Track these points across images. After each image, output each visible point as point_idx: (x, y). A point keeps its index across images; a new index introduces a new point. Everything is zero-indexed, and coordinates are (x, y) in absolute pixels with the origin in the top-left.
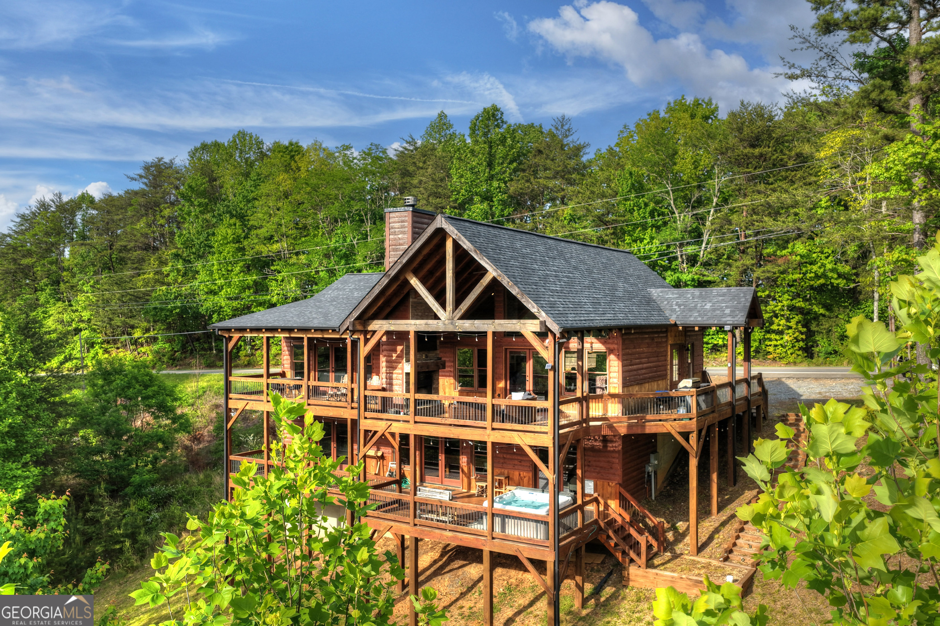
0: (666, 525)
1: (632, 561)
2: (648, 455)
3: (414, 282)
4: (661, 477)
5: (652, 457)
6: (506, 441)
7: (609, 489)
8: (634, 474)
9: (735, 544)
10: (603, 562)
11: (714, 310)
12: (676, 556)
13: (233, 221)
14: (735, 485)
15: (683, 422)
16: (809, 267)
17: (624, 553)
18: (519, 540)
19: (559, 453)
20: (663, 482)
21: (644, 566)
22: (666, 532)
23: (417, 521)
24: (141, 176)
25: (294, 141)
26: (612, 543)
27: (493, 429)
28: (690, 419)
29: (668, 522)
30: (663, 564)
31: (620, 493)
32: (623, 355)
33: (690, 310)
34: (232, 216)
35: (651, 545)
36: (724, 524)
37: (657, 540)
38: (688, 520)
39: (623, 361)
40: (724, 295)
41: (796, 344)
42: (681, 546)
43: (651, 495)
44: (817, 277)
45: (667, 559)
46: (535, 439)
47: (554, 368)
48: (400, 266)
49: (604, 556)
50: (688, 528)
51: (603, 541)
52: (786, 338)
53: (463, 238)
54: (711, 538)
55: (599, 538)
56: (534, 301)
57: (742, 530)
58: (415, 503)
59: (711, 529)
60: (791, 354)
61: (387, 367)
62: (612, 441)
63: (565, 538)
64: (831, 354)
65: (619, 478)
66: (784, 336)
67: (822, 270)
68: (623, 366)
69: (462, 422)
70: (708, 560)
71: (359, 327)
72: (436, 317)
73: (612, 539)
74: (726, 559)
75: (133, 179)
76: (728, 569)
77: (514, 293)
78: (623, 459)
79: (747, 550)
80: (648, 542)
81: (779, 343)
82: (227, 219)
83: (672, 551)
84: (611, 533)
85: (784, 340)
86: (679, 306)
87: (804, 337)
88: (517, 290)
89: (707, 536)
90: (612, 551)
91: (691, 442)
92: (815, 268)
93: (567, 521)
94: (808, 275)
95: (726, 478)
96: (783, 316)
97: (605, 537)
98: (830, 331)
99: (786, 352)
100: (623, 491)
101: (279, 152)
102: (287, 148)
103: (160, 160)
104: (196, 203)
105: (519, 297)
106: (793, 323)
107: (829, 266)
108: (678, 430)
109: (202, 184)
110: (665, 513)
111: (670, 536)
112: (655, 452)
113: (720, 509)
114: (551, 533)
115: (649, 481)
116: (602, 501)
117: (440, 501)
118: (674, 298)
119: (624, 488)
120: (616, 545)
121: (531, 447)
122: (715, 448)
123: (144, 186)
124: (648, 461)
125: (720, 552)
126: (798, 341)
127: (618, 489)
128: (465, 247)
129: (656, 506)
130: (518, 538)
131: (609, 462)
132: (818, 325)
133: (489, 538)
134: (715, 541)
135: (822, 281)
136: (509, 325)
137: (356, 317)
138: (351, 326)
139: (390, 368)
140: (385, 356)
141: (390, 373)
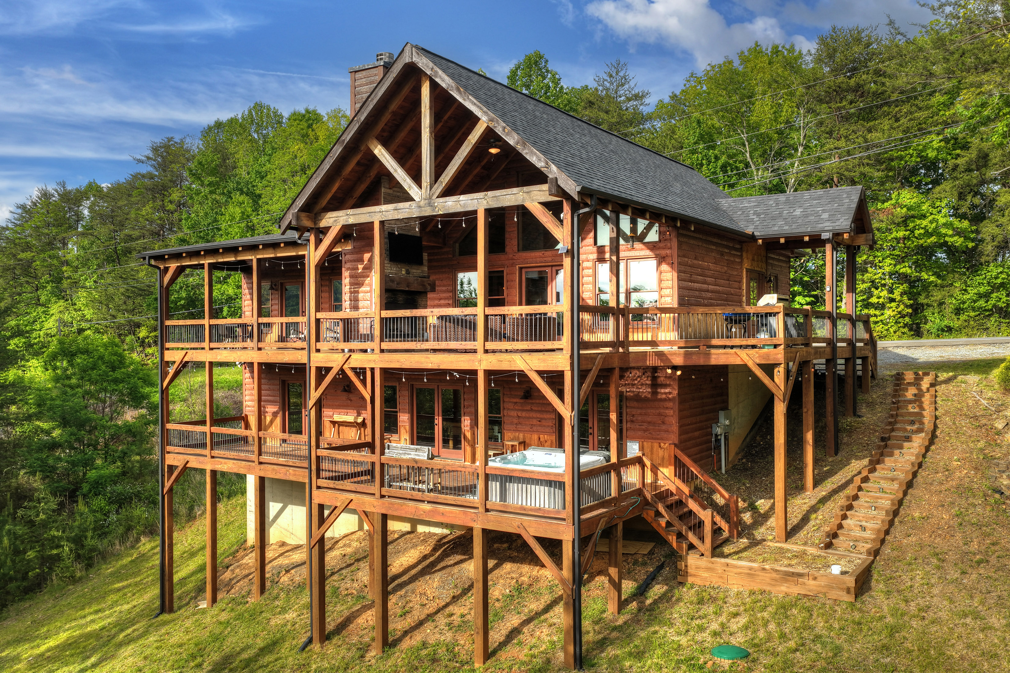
0: (741, 504)
1: (691, 547)
2: (716, 411)
3: (380, 152)
4: (734, 446)
5: (722, 414)
6: (505, 366)
7: (661, 452)
8: (697, 434)
9: (840, 526)
10: (651, 553)
11: (807, 216)
12: (755, 543)
13: (241, 198)
14: (836, 454)
15: (765, 350)
16: (918, 222)
17: (680, 536)
18: (523, 512)
19: (580, 384)
20: (737, 454)
21: (708, 553)
22: (741, 512)
23: (385, 490)
24: (148, 158)
25: (311, 108)
26: (663, 522)
27: (486, 351)
28: (776, 346)
29: (744, 501)
30: (736, 553)
31: (676, 457)
32: (679, 264)
33: (774, 218)
34: (242, 193)
35: (720, 529)
36: (823, 500)
37: (728, 521)
38: (773, 497)
39: (679, 272)
40: (820, 198)
41: (901, 320)
42: (762, 530)
43: (720, 468)
44: (928, 234)
45: (742, 546)
46: (544, 361)
47: (570, 253)
48: (357, 126)
49: (654, 544)
50: (772, 507)
51: (649, 520)
52: (888, 313)
53: (440, 72)
54: (805, 520)
55: (644, 515)
56: (541, 151)
57: (850, 507)
58: (382, 465)
59: (805, 508)
60: (895, 332)
61: (351, 284)
62: (665, 386)
63: (591, 509)
64: (943, 330)
65: (675, 438)
66: (886, 311)
67: (934, 225)
68: (679, 279)
69: (443, 345)
70: (802, 548)
71: (307, 223)
72: (409, 198)
73: (663, 517)
74: (829, 546)
75: (140, 161)
76: (831, 559)
77: (511, 142)
78: (680, 411)
79: (858, 533)
80: (714, 523)
81: (879, 319)
82: (238, 197)
83: (750, 536)
84: (661, 508)
85: (886, 316)
86: (758, 215)
87: (910, 311)
88: (516, 136)
89: (800, 517)
90: (663, 533)
91: (776, 379)
92: (924, 223)
93: (593, 483)
94: (917, 232)
95: (824, 447)
96: (884, 285)
97: (652, 513)
98: (944, 303)
99: (887, 330)
100: (679, 454)
101: (295, 120)
102: (304, 116)
103: (170, 139)
104: (206, 182)
105: (519, 148)
106: (896, 295)
107: (942, 221)
108: (758, 361)
109: (212, 162)
110: (739, 489)
111: (747, 517)
112: (725, 408)
113: (816, 484)
114: (569, 498)
115: (718, 448)
116: (648, 463)
117: (416, 461)
118: (750, 207)
119: (682, 450)
120: (669, 524)
121: (540, 373)
122: (809, 397)
123: (150, 169)
124: (716, 420)
125: (819, 537)
126: (903, 317)
127: (673, 450)
128: (444, 85)
129: (727, 480)
130: (522, 508)
131: (660, 414)
132: (927, 297)
133: (481, 510)
134: (812, 523)
135: (933, 239)
136: (508, 196)
137: (301, 207)
138: (293, 219)
139: (355, 284)
140: (349, 269)
141: (355, 292)
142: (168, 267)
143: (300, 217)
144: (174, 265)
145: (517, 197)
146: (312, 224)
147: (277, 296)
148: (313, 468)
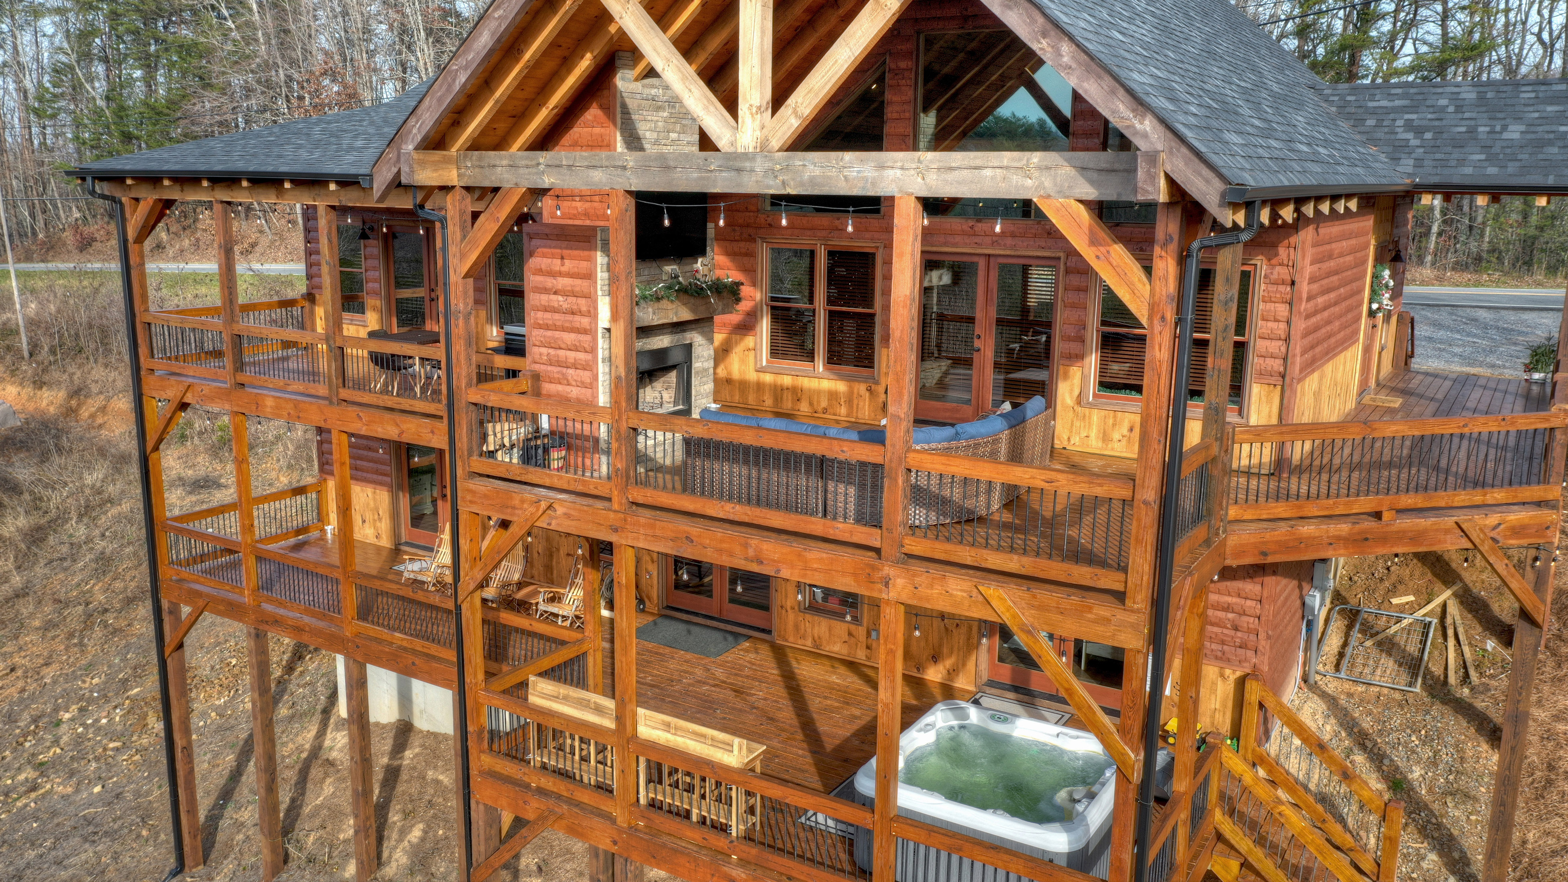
5: (1319, 569)
31: (1260, 705)
33: (1457, 145)
91: (1531, 576)
108: (1503, 540)
118: (1395, 109)
136: (988, 172)
137: (424, 139)
138: (405, 169)
139: (555, 310)
140: (539, 272)
141: (556, 328)
142: (137, 200)
143: (422, 164)
144: (149, 197)
145: (1016, 179)
146: (452, 176)
147: (375, 251)
148: (471, 728)
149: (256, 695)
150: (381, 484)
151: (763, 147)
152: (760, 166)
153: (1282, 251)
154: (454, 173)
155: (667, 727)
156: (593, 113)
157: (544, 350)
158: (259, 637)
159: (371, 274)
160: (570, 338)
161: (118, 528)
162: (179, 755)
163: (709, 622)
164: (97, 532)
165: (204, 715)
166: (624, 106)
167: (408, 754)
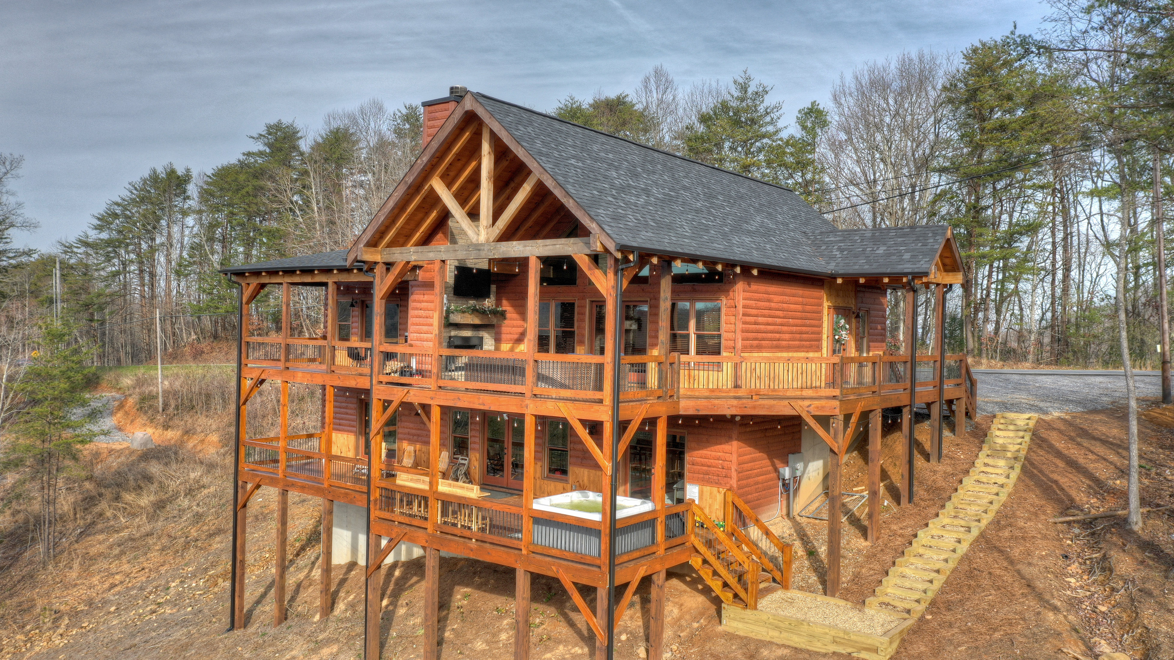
2: (785, 456)
3: (441, 191)
5: (791, 458)
6: (551, 413)
8: (760, 478)
18: (562, 557)
24: (262, 136)
26: (710, 571)
27: (535, 396)
31: (733, 503)
32: (744, 307)
33: (856, 256)
37: (781, 571)
51: (696, 567)
55: (692, 563)
65: (732, 483)
68: (743, 323)
71: (372, 258)
73: (710, 565)
77: (559, 196)
84: (709, 557)
90: (709, 582)
91: (831, 431)
100: (737, 500)
105: (565, 201)
108: (813, 413)
112: (796, 451)
114: (604, 546)
115: (786, 492)
118: (836, 241)
120: (715, 573)
121: (581, 421)
124: (785, 464)
127: (731, 497)
130: (561, 552)
131: (719, 459)
133: (525, 552)
136: (558, 246)
137: (368, 242)
138: (359, 254)
139: (420, 317)
140: (415, 301)
141: (420, 325)
142: (248, 284)
143: (366, 252)
144: (254, 282)
145: (566, 248)
146: (378, 258)
147: (357, 313)
148: (371, 499)
149: (279, 525)
150: (351, 432)
151: (487, 241)
152: (486, 248)
153: (731, 293)
154: (379, 257)
155: (450, 485)
156: (440, 236)
157: (415, 335)
158: (284, 493)
159: (354, 325)
160: (425, 328)
161: (207, 500)
162: (238, 564)
163: (501, 489)
164: (195, 503)
165: (249, 578)
166: (452, 232)
167: (353, 573)
